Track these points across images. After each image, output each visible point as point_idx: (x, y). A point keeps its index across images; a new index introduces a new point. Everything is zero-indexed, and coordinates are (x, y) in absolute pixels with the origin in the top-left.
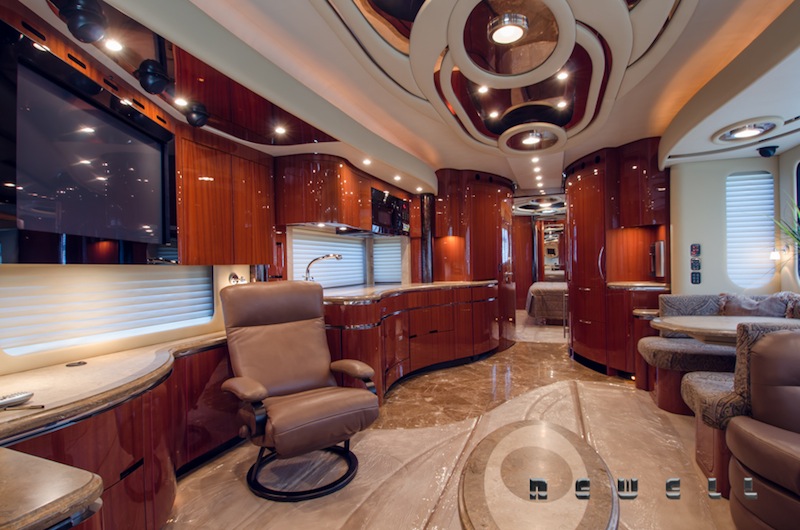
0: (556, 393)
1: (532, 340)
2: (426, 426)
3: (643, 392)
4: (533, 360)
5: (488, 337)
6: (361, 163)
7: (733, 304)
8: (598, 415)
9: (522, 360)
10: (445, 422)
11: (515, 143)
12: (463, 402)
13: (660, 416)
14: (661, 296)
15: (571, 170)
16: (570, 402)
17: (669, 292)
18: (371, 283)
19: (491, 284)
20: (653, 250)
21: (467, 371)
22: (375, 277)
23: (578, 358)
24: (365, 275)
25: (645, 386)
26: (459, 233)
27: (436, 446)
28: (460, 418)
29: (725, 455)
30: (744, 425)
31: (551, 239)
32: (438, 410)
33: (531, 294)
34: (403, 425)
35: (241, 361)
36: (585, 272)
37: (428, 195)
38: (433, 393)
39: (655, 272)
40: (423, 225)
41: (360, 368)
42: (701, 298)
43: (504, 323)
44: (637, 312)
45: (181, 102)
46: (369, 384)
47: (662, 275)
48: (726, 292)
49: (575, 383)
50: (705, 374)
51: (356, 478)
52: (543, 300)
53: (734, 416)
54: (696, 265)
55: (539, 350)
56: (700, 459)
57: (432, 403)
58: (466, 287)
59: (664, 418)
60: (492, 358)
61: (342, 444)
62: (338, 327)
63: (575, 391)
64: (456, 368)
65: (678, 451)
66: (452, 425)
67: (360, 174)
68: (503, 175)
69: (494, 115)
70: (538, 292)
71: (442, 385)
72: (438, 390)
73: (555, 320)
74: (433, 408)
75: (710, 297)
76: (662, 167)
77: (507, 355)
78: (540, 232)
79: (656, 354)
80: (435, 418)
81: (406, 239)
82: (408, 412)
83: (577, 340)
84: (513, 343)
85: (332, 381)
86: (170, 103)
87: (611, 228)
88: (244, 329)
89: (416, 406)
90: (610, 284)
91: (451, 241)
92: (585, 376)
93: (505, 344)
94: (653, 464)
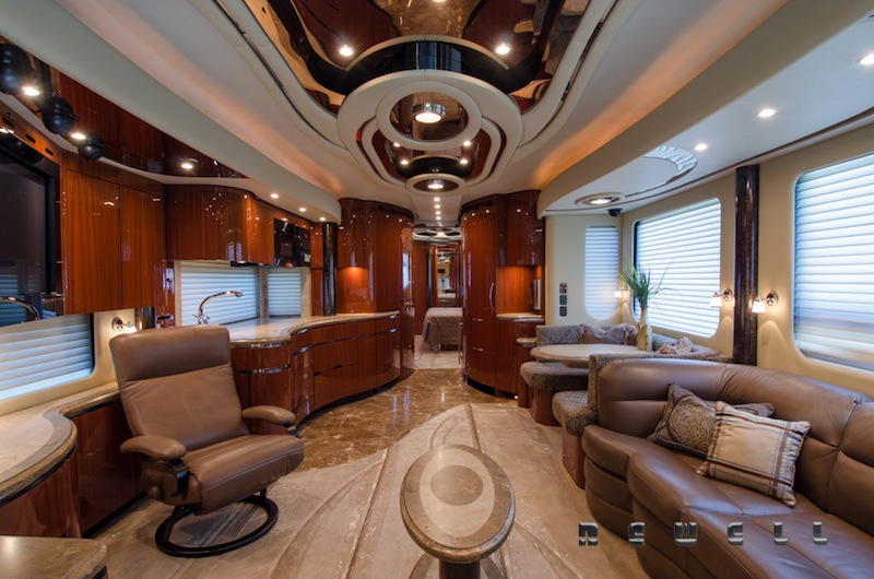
0: (455, 418)
1: (429, 367)
2: (340, 463)
3: (524, 409)
4: (432, 387)
5: (390, 366)
6: (269, 195)
7: (589, 333)
8: (490, 434)
9: (422, 388)
10: (356, 457)
11: (422, 186)
12: (371, 435)
13: (537, 429)
14: (538, 326)
15: (466, 208)
16: (466, 424)
17: (543, 323)
18: (265, 317)
19: (393, 314)
20: (532, 286)
21: (371, 404)
22: (270, 310)
23: (472, 383)
24: (258, 308)
25: (525, 404)
26: (362, 264)
27: (353, 481)
28: (371, 451)
29: (581, 455)
30: (593, 432)
31: (443, 260)
32: (348, 446)
33: (427, 321)
34: (316, 465)
35: (139, 417)
36: (478, 301)
37: (331, 224)
38: (340, 429)
39: (533, 305)
40: (325, 255)
41: (279, 413)
42: (566, 328)
43: (405, 350)
44: (520, 340)
45: (79, 136)
46: (290, 429)
47: (539, 307)
48: (583, 323)
49: (470, 406)
50: (568, 393)
51: (278, 523)
52: (438, 327)
53: (587, 424)
54: (563, 300)
55: (436, 376)
56: (565, 461)
57: (341, 440)
58: (370, 320)
59: (539, 430)
60: (394, 388)
61: (258, 494)
62: (245, 372)
63: (471, 414)
64: (360, 402)
65: (550, 456)
66: (365, 460)
67: (265, 206)
68: (404, 206)
69: (405, 162)
70: (435, 319)
71: (348, 420)
72: (345, 426)
73: (449, 346)
74: (343, 445)
75: (572, 327)
76: (540, 217)
77: (408, 384)
78: (434, 256)
79: (534, 377)
80: (347, 454)
81: (307, 269)
82: (318, 452)
83: (471, 365)
84: (411, 372)
85: (244, 429)
86: (67, 138)
87: (500, 266)
88: (140, 382)
89: (325, 445)
90: (499, 316)
91: (354, 272)
92: (478, 399)
93: (406, 372)
94: (532, 469)
